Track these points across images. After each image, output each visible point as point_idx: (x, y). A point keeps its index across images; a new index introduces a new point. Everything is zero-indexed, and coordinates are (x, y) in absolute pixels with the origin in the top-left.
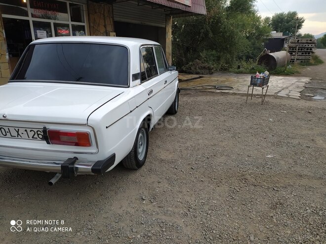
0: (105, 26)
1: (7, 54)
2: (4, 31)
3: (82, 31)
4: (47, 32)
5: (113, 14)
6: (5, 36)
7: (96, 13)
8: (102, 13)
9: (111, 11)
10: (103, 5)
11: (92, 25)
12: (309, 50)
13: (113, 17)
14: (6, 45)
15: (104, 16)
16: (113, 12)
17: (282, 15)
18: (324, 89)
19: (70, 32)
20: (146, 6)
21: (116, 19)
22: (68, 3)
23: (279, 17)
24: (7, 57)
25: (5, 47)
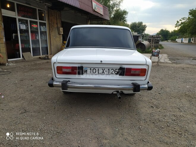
0: (57, 24)
1: (4, 38)
2: (3, 23)
3: (44, 26)
4: (26, 26)
5: (61, 17)
6: (3, 27)
7: (52, 16)
8: (56, 16)
9: (60, 15)
10: (56, 11)
11: (50, 23)
12: (158, 41)
13: (61, 19)
14: (4, 32)
15: (56, 18)
16: (61, 16)
17: (135, 23)
18: (177, 59)
19: (38, 26)
20: (78, 14)
21: (63, 20)
22: (37, 9)
23: (134, 24)
24: (4, 40)
25: (3, 34)
